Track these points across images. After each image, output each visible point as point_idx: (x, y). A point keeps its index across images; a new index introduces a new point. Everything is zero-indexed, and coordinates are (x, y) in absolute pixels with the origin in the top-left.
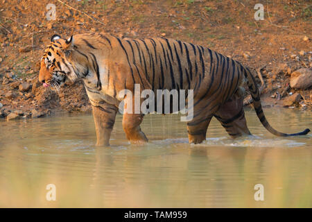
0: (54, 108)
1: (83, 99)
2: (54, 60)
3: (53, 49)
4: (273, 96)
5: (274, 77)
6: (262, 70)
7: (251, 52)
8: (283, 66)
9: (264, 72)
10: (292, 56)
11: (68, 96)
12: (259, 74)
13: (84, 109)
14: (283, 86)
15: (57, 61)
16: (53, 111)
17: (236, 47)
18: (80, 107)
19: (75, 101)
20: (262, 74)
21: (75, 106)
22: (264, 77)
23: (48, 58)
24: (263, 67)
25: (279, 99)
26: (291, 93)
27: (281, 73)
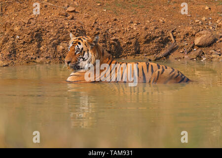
0: (15, 59)
1: (37, 53)
2: (82, 49)
3: (82, 41)
4: (182, 52)
5: (182, 37)
6: (173, 31)
7: (165, 18)
8: (189, 29)
9: (175, 33)
10: (196, 21)
11: (26, 50)
12: (171, 35)
13: (38, 60)
14: (189, 44)
15: (84, 50)
16: (15, 62)
17: (153, 14)
18: (35, 59)
19: (31, 55)
20: (173, 35)
21: (32, 59)
22: (175, 37)
23: (78, 46)
24: (174, 29)
25: (186, 53)
26: (195, 49)
27: (187, 34)
